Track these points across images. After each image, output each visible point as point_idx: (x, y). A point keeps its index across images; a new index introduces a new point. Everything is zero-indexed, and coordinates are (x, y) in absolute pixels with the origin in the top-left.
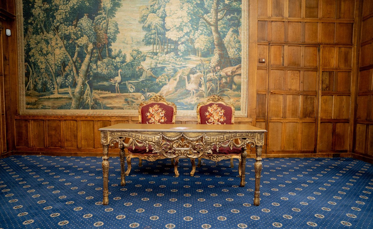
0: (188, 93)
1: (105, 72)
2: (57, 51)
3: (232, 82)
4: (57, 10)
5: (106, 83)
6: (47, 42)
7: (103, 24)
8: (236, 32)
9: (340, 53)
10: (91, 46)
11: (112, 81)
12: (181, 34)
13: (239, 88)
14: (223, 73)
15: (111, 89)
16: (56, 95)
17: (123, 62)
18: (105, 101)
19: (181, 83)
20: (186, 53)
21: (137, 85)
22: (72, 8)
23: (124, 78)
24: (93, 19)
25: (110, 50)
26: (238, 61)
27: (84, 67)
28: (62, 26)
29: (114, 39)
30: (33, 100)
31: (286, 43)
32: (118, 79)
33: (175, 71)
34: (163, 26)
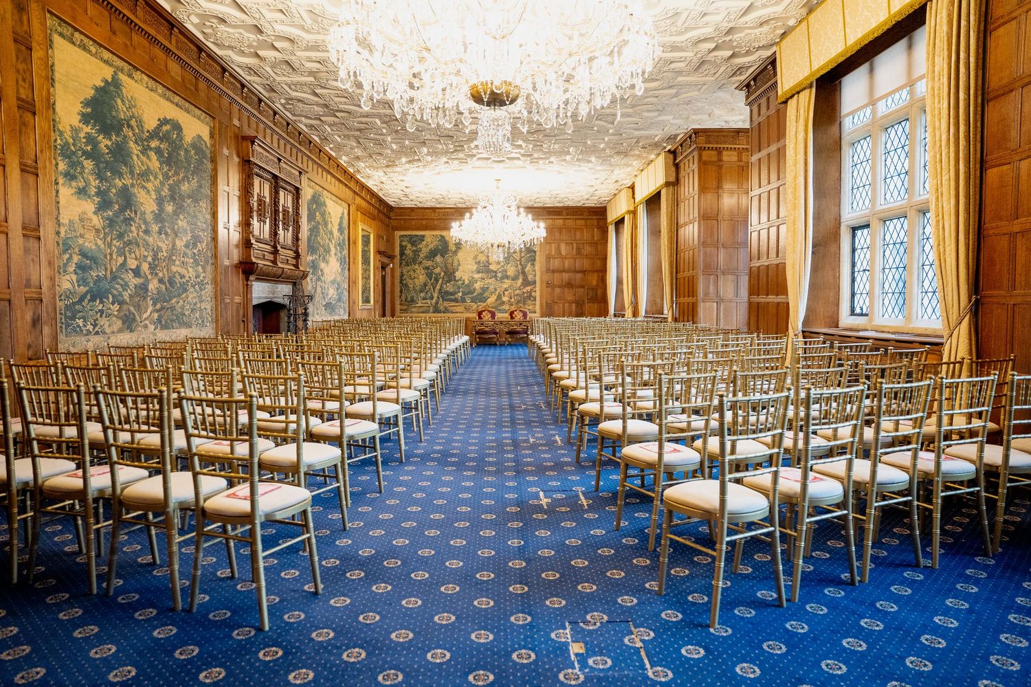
0: (503, 303)
1: (451, 290)
2: (421, 277)
3: (531, 295)
4: (421, 251)
5: (452, 297)
6: (414, 271)
7: (450, 260)
8: (533, 265)
9: (598, 276)
10: (443, 274)
11: (456, 296)
12: (499, 266)
13: (535, 300)
14: (525, 291)
15: (456, 300)
16: (420, 305)
17: (463, 284)
18: (452, 308)
19: (499, 297)
20: (502, 278)
21: (472, 298)
22: (430, 250)
23: (464, 293)
24: (444, 257)
25: (455, 277)
26: (534, 283)
27: (438, 287)
28: (424, 261)
29: (457, 270)
30: (405, 308)
31: (564, 271)
32: (460, 294)
33: (496, 289)
34: (488, 262)
